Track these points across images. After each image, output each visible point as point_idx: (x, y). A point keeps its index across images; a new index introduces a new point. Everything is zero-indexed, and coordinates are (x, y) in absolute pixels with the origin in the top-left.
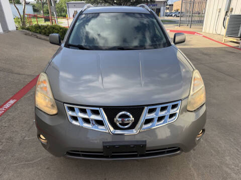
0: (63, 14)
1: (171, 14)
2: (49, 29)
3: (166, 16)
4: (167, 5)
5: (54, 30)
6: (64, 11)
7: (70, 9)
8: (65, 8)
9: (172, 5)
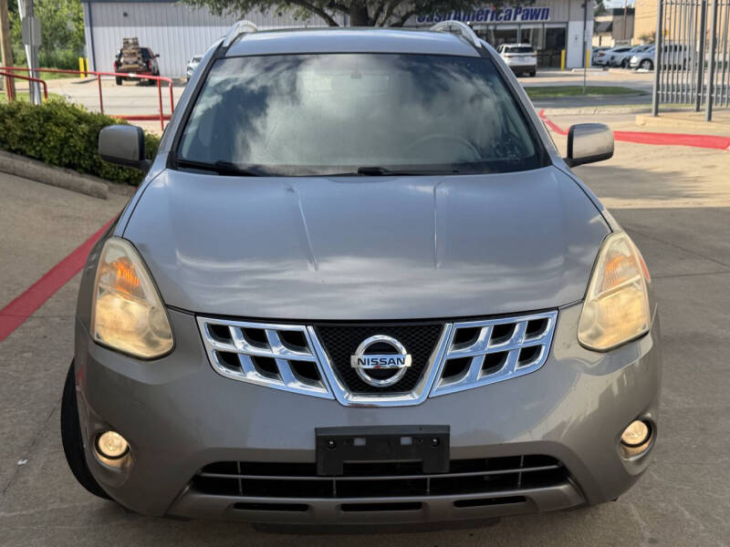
0: (61, 54)
1: (620, 57)
2: (23, 120)
3: (595, 64)
4: (602, 11)
5: (50, 126)
6: (65, 40)
7: (98, 31)
8: (71, 26)
9: (631, 11)
